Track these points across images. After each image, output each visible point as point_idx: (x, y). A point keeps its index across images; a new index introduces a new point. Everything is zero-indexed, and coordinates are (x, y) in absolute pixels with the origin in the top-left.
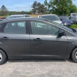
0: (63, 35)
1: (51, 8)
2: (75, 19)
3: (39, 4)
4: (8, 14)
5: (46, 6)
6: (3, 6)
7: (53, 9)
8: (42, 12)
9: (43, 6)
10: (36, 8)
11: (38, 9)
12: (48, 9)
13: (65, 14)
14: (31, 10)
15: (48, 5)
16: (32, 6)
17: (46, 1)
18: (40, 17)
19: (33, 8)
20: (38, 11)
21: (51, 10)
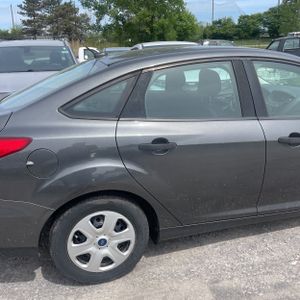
7: (117, 23)
9: (69, 8)
10: (42, 17)
11: (50, 21)
14: (20, 23)
15: (96, 8)
16: (20, 6)
19: (29, 15)
21: (108, 28)
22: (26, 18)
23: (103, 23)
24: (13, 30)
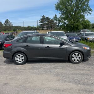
0: (63, 45)
1: (61, 24)
2: (84, 36)
3: (48, 19)
4: (12, 29)
5: (55, 21)
6: (7, 21)
7: (64, 24)
8: (51, 27)
9: (52, 21)
10: (45, 23)
11: (47, 24)
12: (58, 24)
13: (77, 30)
14: (39, 25)
15: (58, 21)
16: (40, 21)
17: (56, 16)
18: (49, 33)
19: (42, 23)
20: (46, 26)
22: (41, 24)
23: (60, 25)
24: (37, 27)
